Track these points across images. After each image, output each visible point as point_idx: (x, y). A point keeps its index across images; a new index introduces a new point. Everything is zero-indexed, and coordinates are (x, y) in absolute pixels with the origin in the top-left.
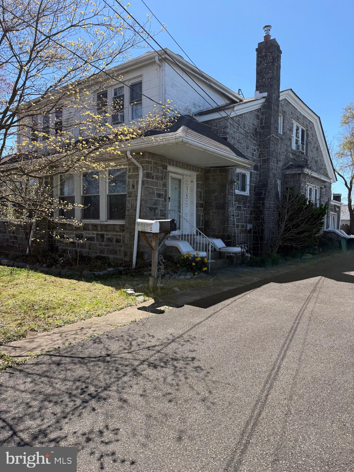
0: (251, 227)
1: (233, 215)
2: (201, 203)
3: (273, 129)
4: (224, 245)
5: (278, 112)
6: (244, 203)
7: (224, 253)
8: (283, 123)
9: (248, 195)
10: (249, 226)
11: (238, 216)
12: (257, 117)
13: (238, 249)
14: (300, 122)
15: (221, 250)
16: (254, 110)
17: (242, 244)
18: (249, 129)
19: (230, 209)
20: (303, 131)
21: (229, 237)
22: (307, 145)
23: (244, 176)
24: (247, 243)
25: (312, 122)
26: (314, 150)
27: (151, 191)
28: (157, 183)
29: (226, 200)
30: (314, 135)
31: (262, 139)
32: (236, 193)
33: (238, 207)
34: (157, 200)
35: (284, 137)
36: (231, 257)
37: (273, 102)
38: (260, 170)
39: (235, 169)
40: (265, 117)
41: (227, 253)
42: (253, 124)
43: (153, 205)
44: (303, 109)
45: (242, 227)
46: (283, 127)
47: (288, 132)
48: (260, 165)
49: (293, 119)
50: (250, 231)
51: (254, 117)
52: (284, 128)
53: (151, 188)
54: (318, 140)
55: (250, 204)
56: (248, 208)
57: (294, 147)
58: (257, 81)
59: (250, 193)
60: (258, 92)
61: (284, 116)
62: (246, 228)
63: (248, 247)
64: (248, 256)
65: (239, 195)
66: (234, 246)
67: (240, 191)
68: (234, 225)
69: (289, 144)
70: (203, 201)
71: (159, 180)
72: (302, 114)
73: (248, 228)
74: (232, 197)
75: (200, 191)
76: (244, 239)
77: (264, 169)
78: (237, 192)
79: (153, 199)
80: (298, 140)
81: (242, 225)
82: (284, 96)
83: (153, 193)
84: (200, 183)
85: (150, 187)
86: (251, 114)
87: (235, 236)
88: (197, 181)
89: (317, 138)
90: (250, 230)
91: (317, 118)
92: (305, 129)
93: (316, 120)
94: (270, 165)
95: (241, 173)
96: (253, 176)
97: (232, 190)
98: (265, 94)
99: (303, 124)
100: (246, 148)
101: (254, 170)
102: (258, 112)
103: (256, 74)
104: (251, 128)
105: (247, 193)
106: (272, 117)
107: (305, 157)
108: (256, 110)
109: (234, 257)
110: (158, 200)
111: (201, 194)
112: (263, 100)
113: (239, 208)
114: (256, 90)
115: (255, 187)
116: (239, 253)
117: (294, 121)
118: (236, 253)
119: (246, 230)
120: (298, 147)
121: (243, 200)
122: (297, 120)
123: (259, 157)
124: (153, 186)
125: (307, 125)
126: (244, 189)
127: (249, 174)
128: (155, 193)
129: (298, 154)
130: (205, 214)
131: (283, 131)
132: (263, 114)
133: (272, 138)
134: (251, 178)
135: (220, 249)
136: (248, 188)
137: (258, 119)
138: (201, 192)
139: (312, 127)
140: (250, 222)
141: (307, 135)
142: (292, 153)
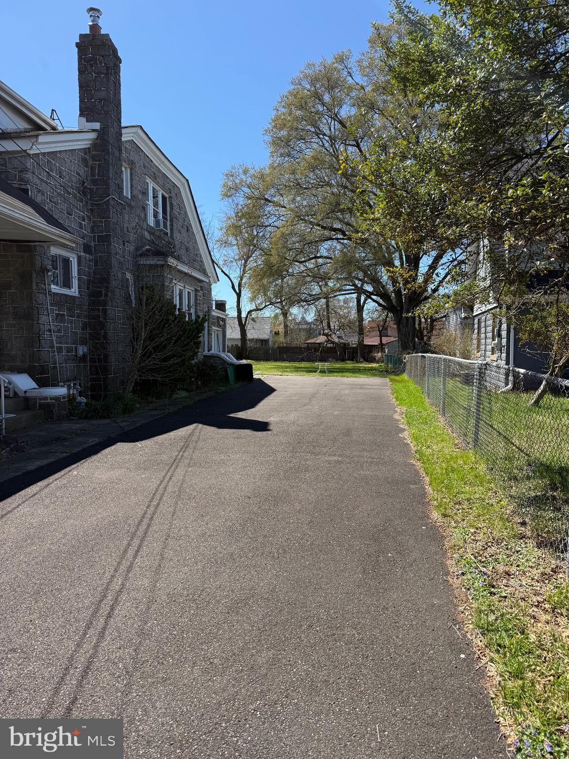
0: (86, 350)
1: (50, 331)
3: (113, 187)
4: (33, 385)
5: (120, 160)
6: (69, 309)
7: (35, 398)
8: (132, 180)
9: (77, 294)
10: (82, 350)
11: (59, 331)
12: (84, 161)
13: (61, 391)
14: (159, 182)
15: (28, 395)
16: (78, 150)
17: (70, 381)
18: (70, 180)
19: (43, 319)
20: (164, 198)
21: (43, 370)
22: (171, 221)
23: (66, 262)
24: (80, 380)
25: (177, 186)
26: (184, 231)
29: (34, 302)
30: (182, 207)
31: (95, 201)
32: (53, 291)
33: (57, 315)
35: (133, 204)
36: (49, 405)
37: (111, 141)
38: (95, 253)
39: (49, 247)
40: (99, 165)
41: (41, 399)
42: (77, 173)
44: (163, 163)
45: (68, 352)
46: (132, 187)
47: (140, 196)
48: (95, 246)
49: (147, 177)
50: (83, 358)
51: (78, 161)
54: (188, 216)
55: (81, 310)
56: (78, 317)
57: (151, 221)
58: (81, 101)
59: (79, 292)
60: (84, 119)
61: (131, 169)
62: (76, 352)
63: (83, 385)
64: (82, 401)
65: (57, 294)
66: (55, 385)
67: (61, 287)
68: (52, 347)
69: (143, 215)
72: (161, 171)
73: (80, 353)
74: (45, 298)
76: (74, 372)
77: (102, 253)
78: (54, 288)
80: (157, 212)
81: (67, 347)
82: (130, 135)
86: (72, 155)
87: (55, 368)
89: (186, 212)
90: (84, 354)
91: (184, 181)
92: (167, 195)
93: (183, 184)
94: (112, 246)
95: (59, 256)
96: (83, 264)
97: (45, 284)
98: (97, 126)
99: (163, 187)
100: (67, 214)
101: (84, 252)
102: (85, 154)
103: (78, 88)
104: (74, 179)
105: (74, 291)
106: (111, 166)
107: (170, 240)
108: (81, 149)
109: (54, 404)
112: (93, 136)
113: (60, 317)
114: (80, 115)
115: (89, 281)
116: (64, 398)
117: (148, 180)
118: (57, 399)
119: (76, 355)
120: (157, 222)
121: (66, 303)
122: (154, 178)
123: (93, 231)
125: (169, 189)
126: (67, 284)
127: (76, 260)
129: (158, 233)
131: (131, 193)
132: (93, 158)
133: (112, 202)
134: (79, 265)
135: (26, 392)
136: (75, 283)
137: (87, 166)
139: (178, 194)
140: (84, 342)
141: (171, 205)
142: (149, 232)
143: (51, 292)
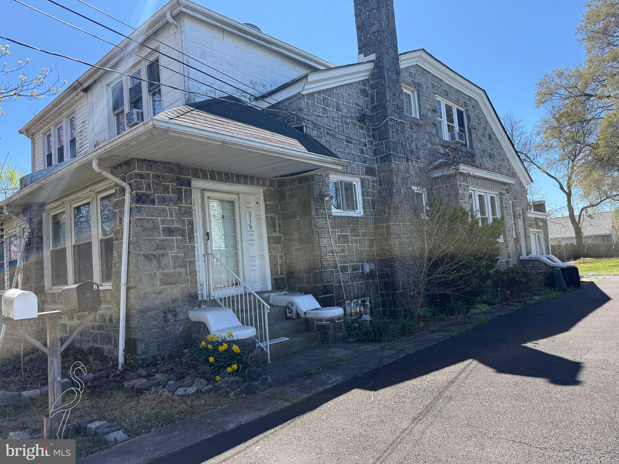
0: (373, 267)
1: (332, 252)
2: (276, 237)
4: (317, 305)
5: (398, 82)
6: (353, 230)
7: (313, 320)
8: (419, 100)
9: (362, 215)
10: (369, 267)
11: (343, 251)
12: (364, 92)
13: (337, 312)
14: (451, 99)
15: (308, 316)
16: (356, 83)
17: (358, 298)
18: (349, 111)
19: (324, 241)
20: (460, 113)
21: (327, 290)
22: (470, 132)
23: (349, 187)
24: (370, 296)
25: (473, 98)
26: (486, 140)
27: (149, 225)
28: (165, 210)
29: (314, 227)
30: (481, 117)
31: (376, 125)
32: (334, 214)
33: (340, 237)
34: (164, 240)
35: (421, 122)
36: (324, 326)
37: (386, 66)
38: (378, 174)
39: (327, 175)
40: (377, 92)
41: (317, 320)
42: (357, 104)
43: (154, 250)
44: (453, 79)
45: (353, 270)
47: (430, 114)
48: (378, 167)
49: (436, 95)
50: (372, 274)
51: (357, 93)
52: (421, 108)
53: (148, 220)
54: (489, 125)
55: (366, 230)
56: (363, 236)
57: (446, 136)
58: (359, 40)
59: (364, 212)
60: (362, 55)
61: (418, 91)
62: (362, 270)
63: (373, 302)
64: (367, 319)
65: (339, 217)
67: (344, 210)
68: (336, 267)
69: (434, 132)
70: (280, 232)
71: (168, 205)
72: (453, 88)
73: (367, 270)
74: (325, 222)
75: (271, 217)
76: (362, 289)
77: (384, 172)
78: (335, 212)
79: (153, 240)
80: (453, 127)
81: (353, 266)
82: (414, 60)
83: (155, 228)
84: (270, 205)
85: (145, 219)
86: (350, 88)
87: (340, 286)
88: (265, 200)
89: (487, 122)
90: (371, 271)
91: (481, 92)
92: (463, 110)
93: (480, 95)
94: (394, 164)
95: (341, 182)
96: (367, 185)
97: (324, 209)
98: (373, 57)
99: (457, 102)
101: (367, 175)
102: (365, 85)
104: (353, 110)
105: (359, 212)
106: (388, 90)
107: (470, 150)
108: (359, 82)
110: (166, 240)
111: (274, 221)
112: (370, 66)
113: (342, 238)
114: (359, 53)
115: (374, 202)
117: (438, 98)
118: (332, 320)
119: (363, 273)
120: (453, 136)
121: (349, 224)
122: (446, 95)
123: (375, 154)
124: (153, 216)
125: (464, 103)
126: (351, 207)
127: (359, 183)
128: (158, 228)
129: (453, 146)
130: (285, 255)
131: (420, 113)
132: (372, 87)
133: (390, 123)
134: (362, 188)
135: (305, 313)
136: (360, 205)
137: (367, 96)
138: (273, 219)
139: (476, 107)
140: (371, 261)
141: (469, 117)
142: (442, 146)
143: (332, 215)
